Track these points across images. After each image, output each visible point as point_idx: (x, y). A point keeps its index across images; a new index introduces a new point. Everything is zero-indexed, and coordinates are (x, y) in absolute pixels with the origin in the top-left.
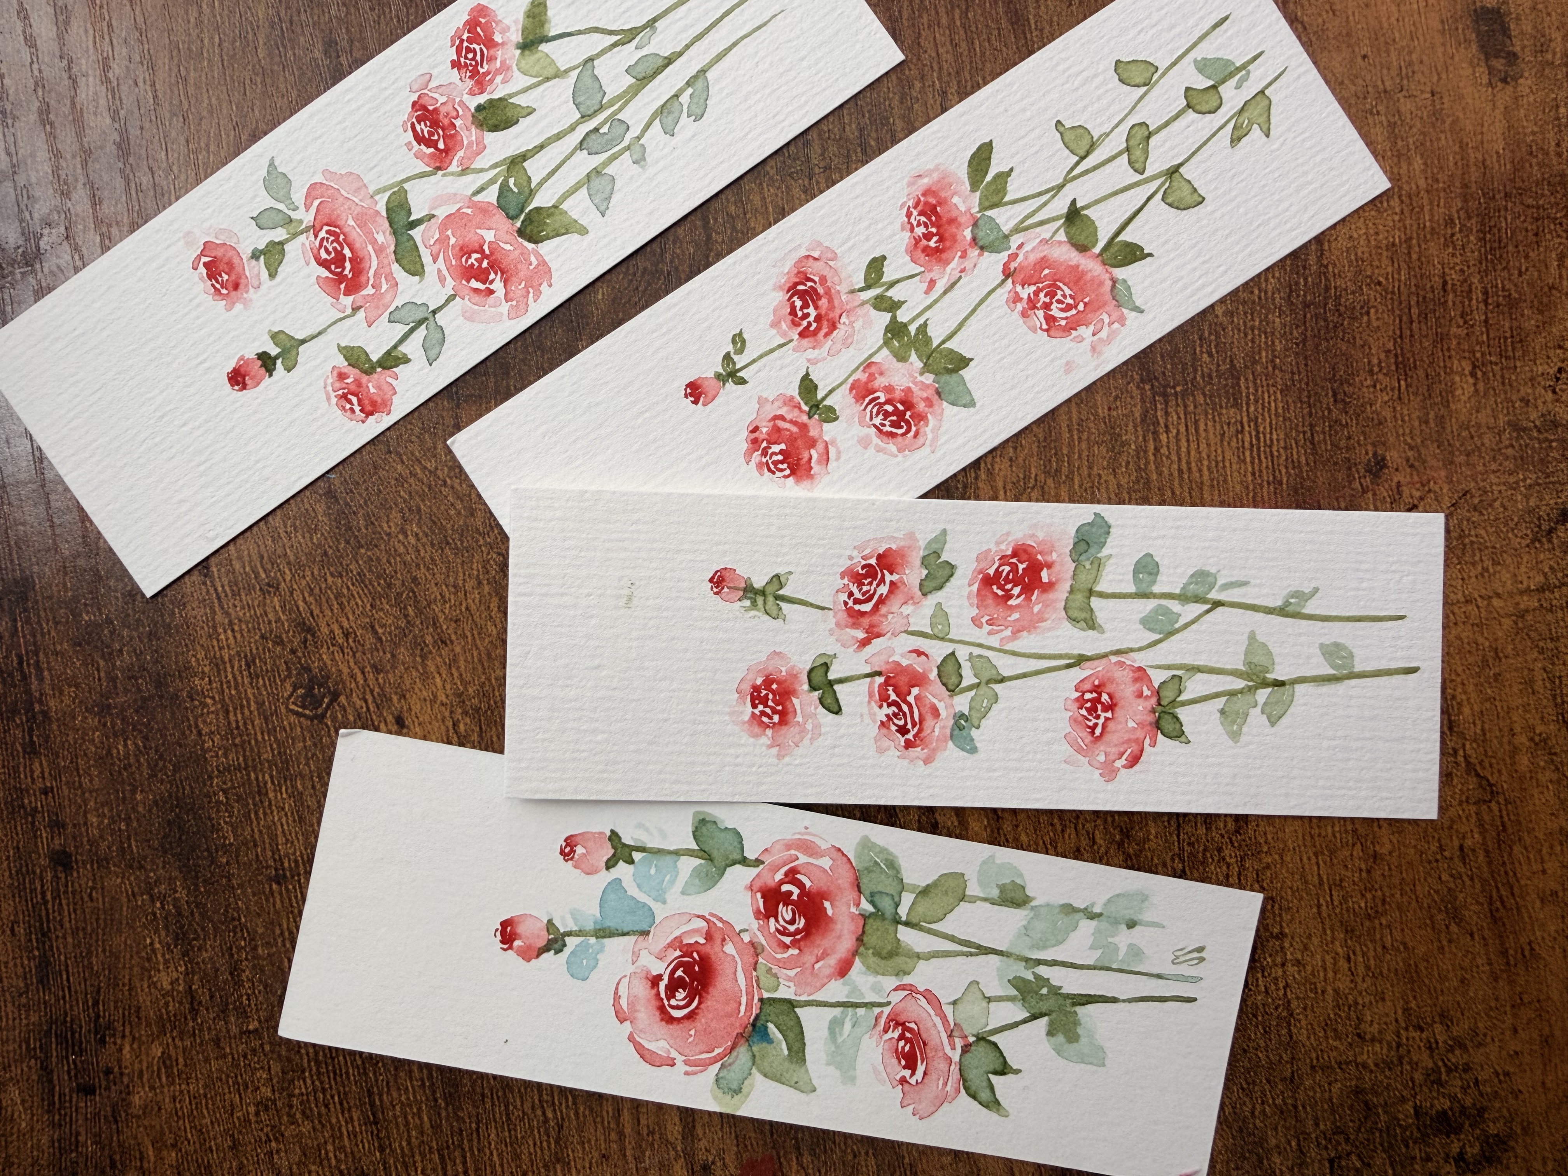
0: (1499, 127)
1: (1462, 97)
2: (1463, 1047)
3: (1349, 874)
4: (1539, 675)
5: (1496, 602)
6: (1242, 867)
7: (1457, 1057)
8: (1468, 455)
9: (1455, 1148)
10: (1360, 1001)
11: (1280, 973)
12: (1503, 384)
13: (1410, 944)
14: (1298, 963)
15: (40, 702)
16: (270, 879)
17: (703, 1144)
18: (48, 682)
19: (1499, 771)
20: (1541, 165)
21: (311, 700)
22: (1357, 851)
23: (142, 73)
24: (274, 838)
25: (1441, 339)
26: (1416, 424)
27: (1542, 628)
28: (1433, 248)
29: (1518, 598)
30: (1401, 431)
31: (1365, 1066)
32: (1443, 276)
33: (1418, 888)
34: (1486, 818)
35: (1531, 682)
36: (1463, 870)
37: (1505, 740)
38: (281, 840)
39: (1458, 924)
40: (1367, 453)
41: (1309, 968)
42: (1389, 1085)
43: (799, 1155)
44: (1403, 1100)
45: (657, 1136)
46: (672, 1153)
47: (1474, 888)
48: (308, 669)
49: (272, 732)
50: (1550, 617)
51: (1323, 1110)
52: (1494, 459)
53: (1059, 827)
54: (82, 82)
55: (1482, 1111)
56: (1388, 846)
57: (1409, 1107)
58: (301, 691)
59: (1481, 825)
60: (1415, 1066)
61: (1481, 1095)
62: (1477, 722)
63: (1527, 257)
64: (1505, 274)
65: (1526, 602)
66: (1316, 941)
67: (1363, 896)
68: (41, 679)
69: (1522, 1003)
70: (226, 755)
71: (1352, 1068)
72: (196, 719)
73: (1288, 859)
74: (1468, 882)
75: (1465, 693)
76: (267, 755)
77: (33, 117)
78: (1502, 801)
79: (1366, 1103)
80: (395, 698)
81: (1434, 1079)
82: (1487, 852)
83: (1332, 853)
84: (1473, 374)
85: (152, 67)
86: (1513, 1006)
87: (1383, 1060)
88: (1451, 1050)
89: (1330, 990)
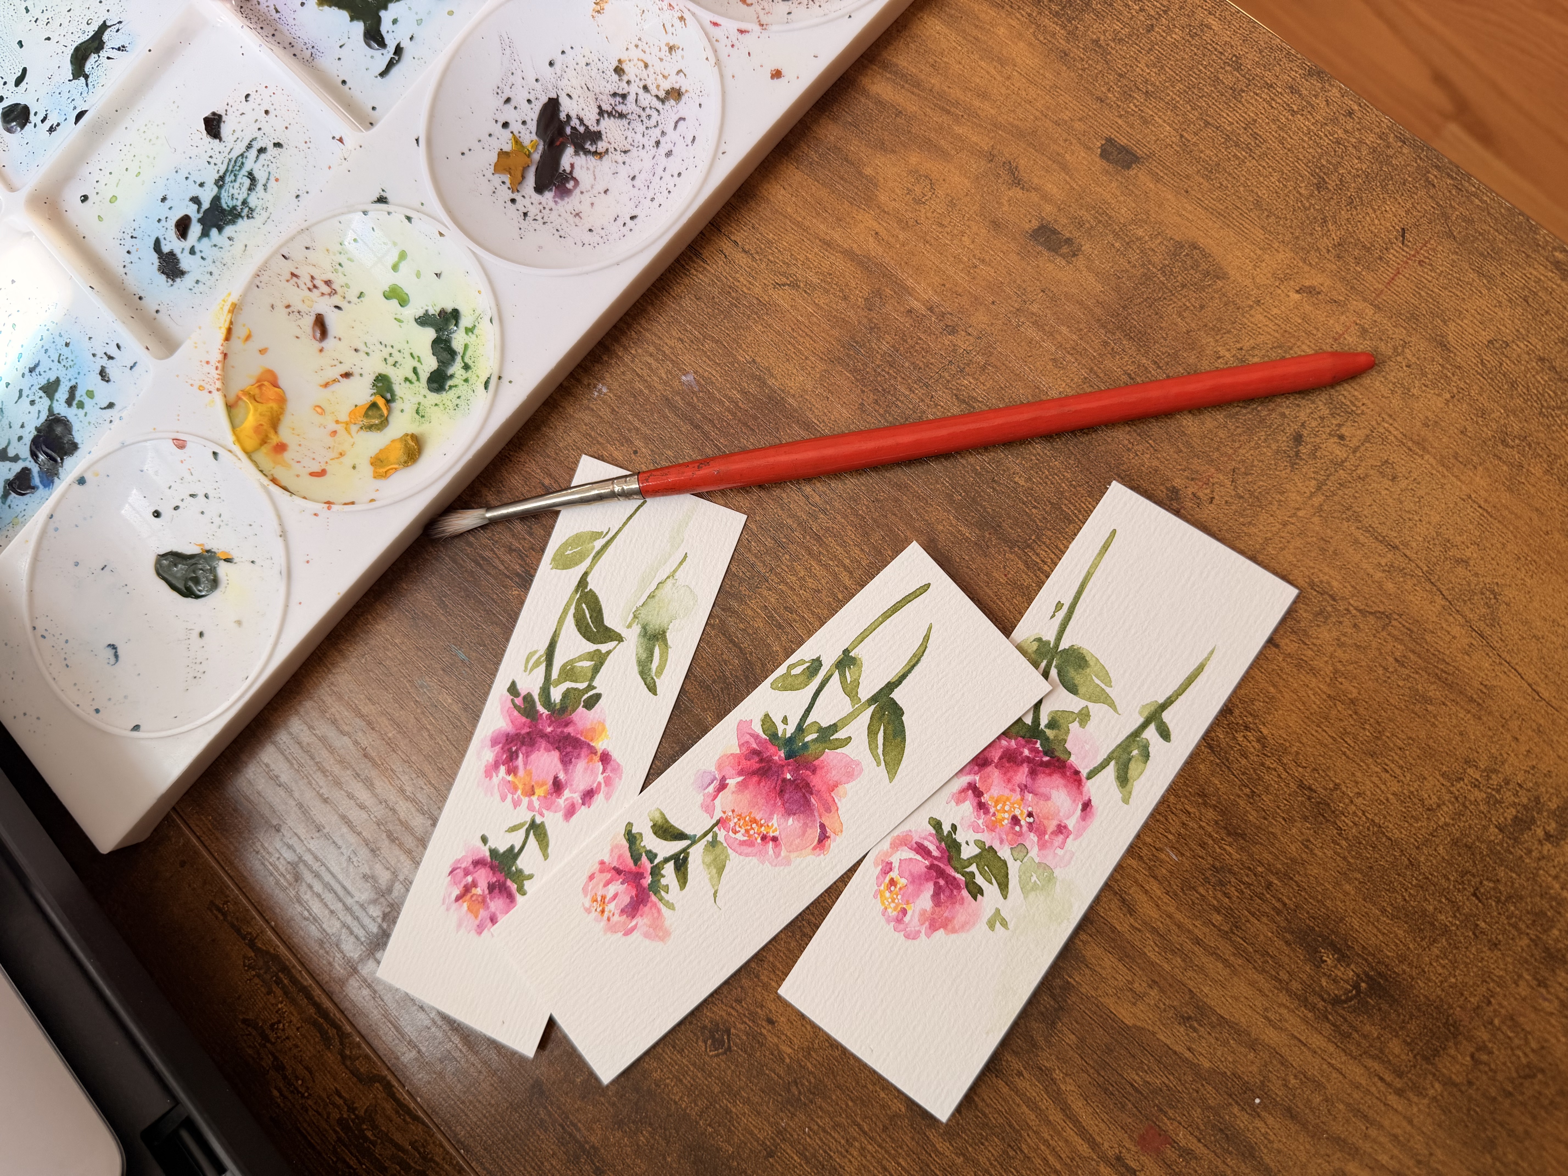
0: (1091, 279)
1: (1059, 281)
2: (1495, 771)
3: (1346, 723)
4: (1358, 534)
5: (1300, 513)
6: (1284, 765)
7: (1495, 780)
8: (1218, 450)
9: (1540, 833)
10: (1412, 789)
11: (1354, 808)
13: (1414, 736)
14: (1359, 794)
15: (587, 1142)
16: (766, 1158)
17: (1106, 1145)
18: (583, 1129)
19: (1381, 602)
20: (1129, 278)
21: (718, 1043)
22: (1340, 707)
23: (421, 782)
24: (751, 1133)
26: (1176, 456)
27: (1337, 507)
28: (1108, 363)
29: (1310, 502)
31: (1447, 824)
32: (1125, 373)
33: (1391, 700)
34: (1396, 633)
35: (1356, 541)
36: (1407, 672)
37: (1369, 582)
38: (756, 1132)
39: (1431, 704)
41: (1368, 793)
42: (1470, 826)
43: (1165, 1114)
44: (1485, 828)
45: (1077, 1159)
46: (1093, 1163)
47: (1422, 676)
48: (705, 1027)
49: (710, 1075)
50: (1336, 498)
51: (1445, 868)
53: (1162, 819)
54: (397, 807)
55: (1537, 799)
56: (1355, 691)
57: (1493, 829)
58: (709, 1042)
59: (1396, 639)
60: (1476, 803)
61: (1529, 791)
62: (1347, 584)
63: (1161, 328)
64: (1157, 345)
65: (1317, 500)
66: (1359, 774)
67: (1364, 729)
68: (579, 1130)
69: (1507, 720)
70: (696, 1105)
71: (1440, 831)
72: (668, 1095)
73: (1305, 740)
74: (1417, 676)
75: (1325, 574)
76: (717, 1090)
77: (387, 842)
78: (1396, 617)
79: (1466, 845)
80: (759, 1010)
81: (1493, 802)
82: (1413, 652)
83: (1326, 718)
85: (424, 775)
86: (1503, 726)
87: (1455, 814)
88: (1489, 778)
89: (1390, 796)
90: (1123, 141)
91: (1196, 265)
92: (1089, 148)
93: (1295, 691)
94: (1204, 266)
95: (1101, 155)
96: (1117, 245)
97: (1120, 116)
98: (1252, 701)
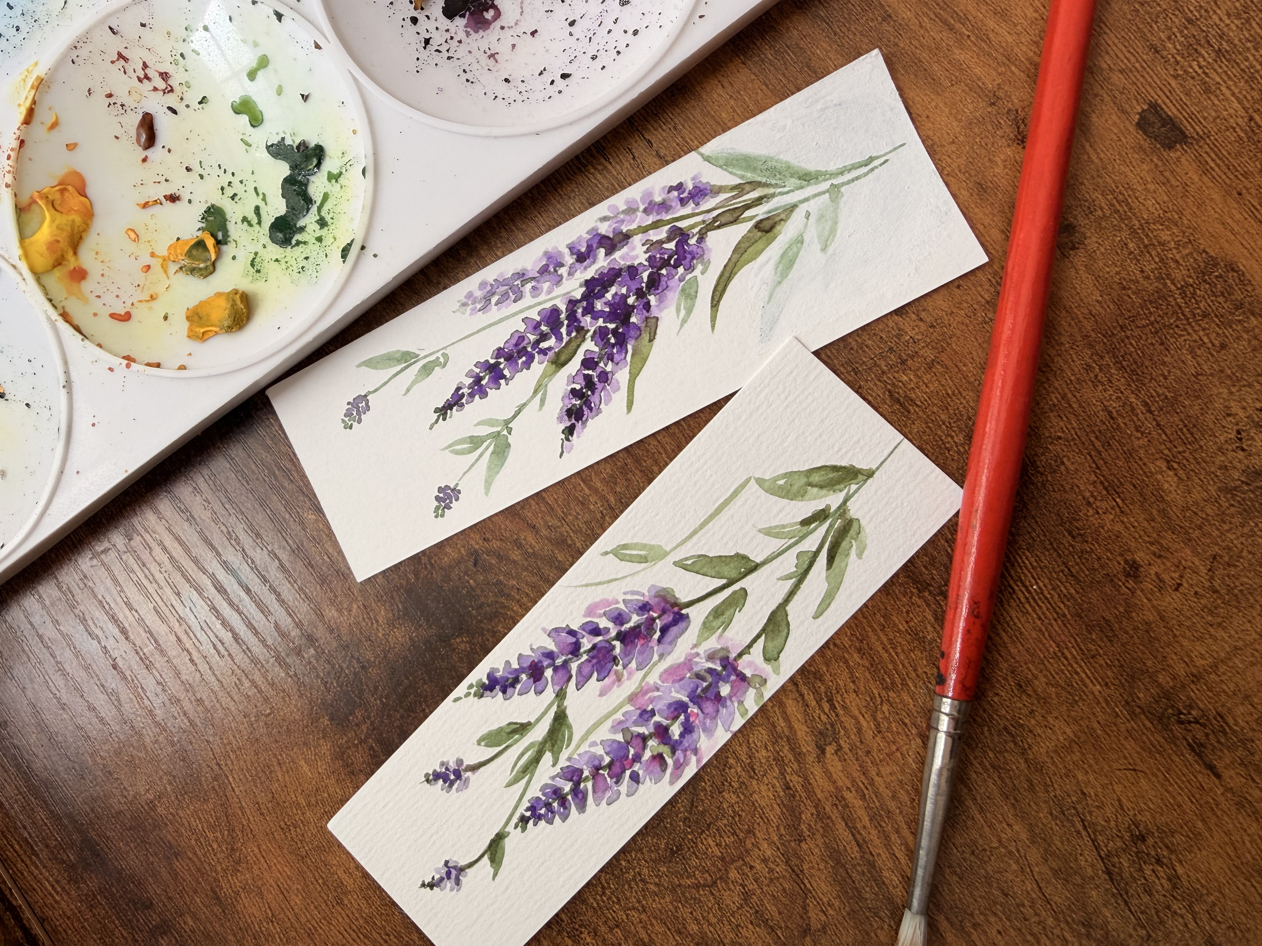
6: (1194, 914)
8: (1200, 528)
12: (1198, 463)
20: (1137, 292)
25: (1130, 454)
26: (1145, 524)
28: (1087, 393)
30: (1137, 536)
32: (1106, 409)
40: (1119, 563)
52: (1224, 522)
63: (1164, 363)
64: (1154, 384)
73: (1227, 891)
84: (1170, 468)
90: (1171, 111)
91: (1227, 293)
92: (1124, 112)
93: (1228, 833)
94: (1238, 295)
95: (1138, 125)
96: (1131, 245)
97: (1176, 77)
98: (1172, 833)
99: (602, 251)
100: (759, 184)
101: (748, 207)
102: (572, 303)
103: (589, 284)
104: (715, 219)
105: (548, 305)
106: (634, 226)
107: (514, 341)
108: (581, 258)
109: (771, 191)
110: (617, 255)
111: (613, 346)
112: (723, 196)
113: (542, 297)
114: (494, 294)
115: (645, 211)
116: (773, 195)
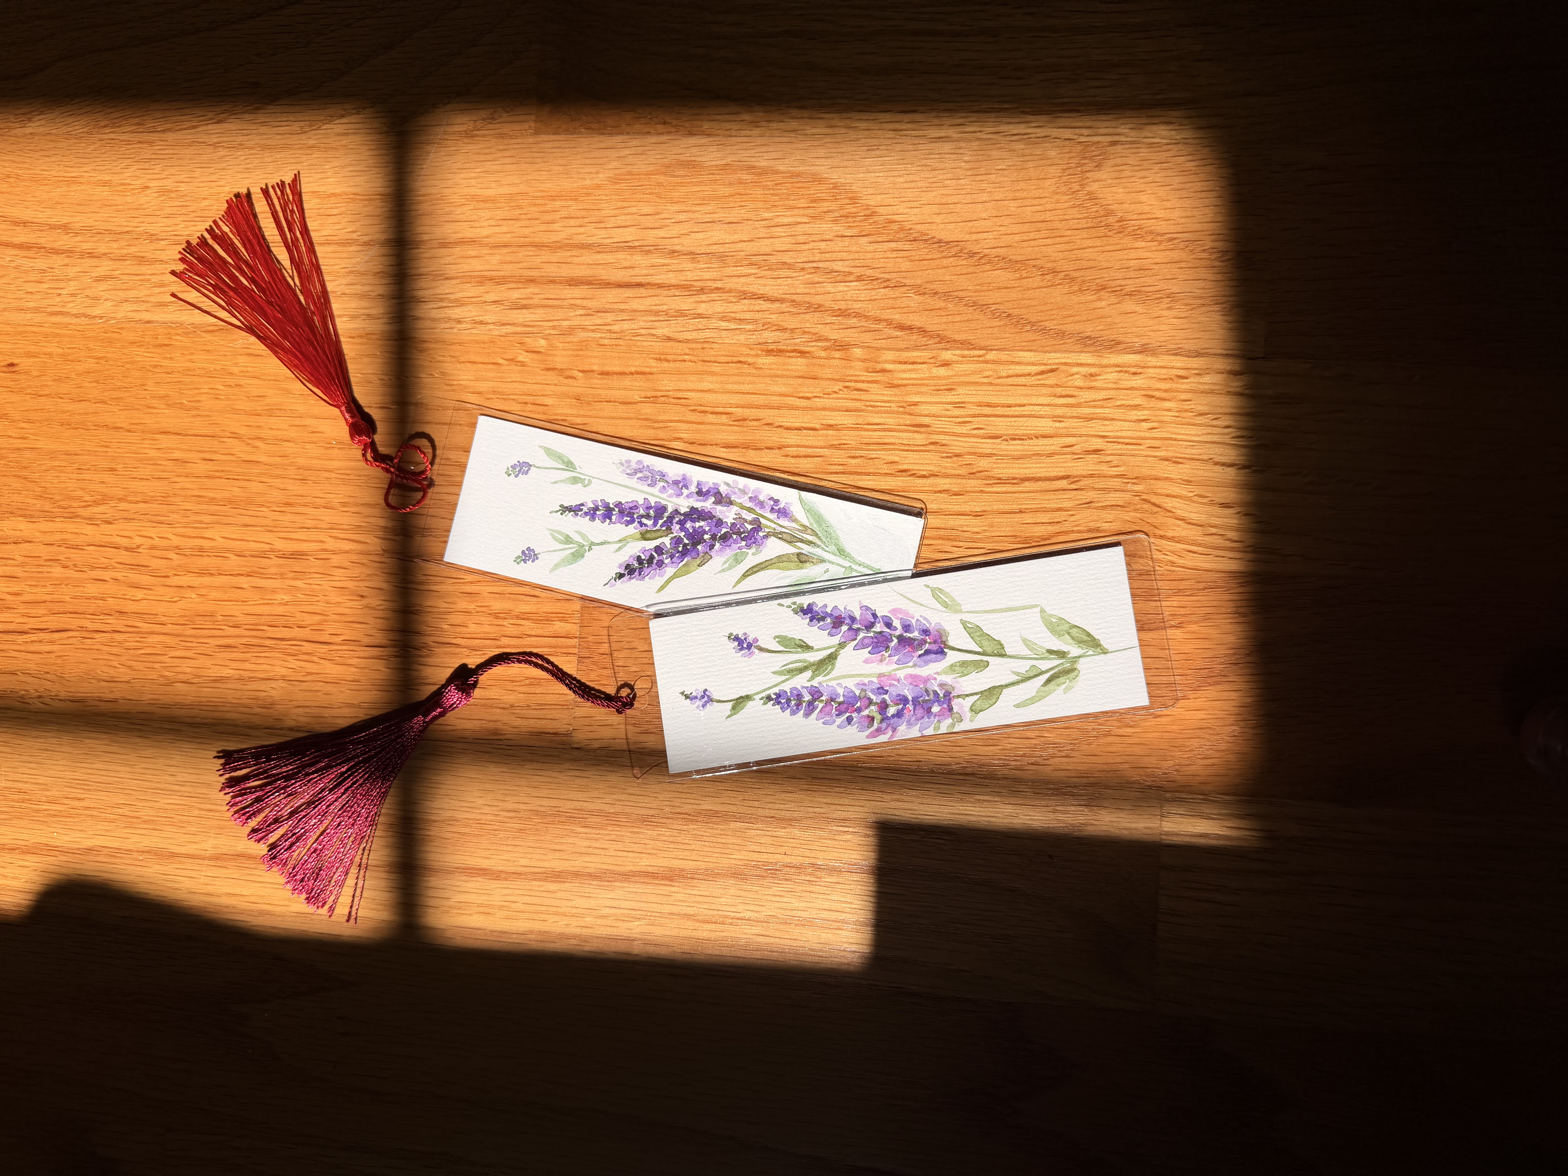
99: (713, 499)
100: (816, 535)
101: (802, 541)
102: (676, 512)
103: (693, 510)
104: (781, 533)
105: (663, 502)
106: (739, 501)
107: (631, 505)
108: (700, 493)
109: (819, 543)
110: (719, 508)
111: (678, 552)
112: (794, 525)
113: (664, 496)
114: (641, 472)
115: (750, 498)
116: (818, 546)
